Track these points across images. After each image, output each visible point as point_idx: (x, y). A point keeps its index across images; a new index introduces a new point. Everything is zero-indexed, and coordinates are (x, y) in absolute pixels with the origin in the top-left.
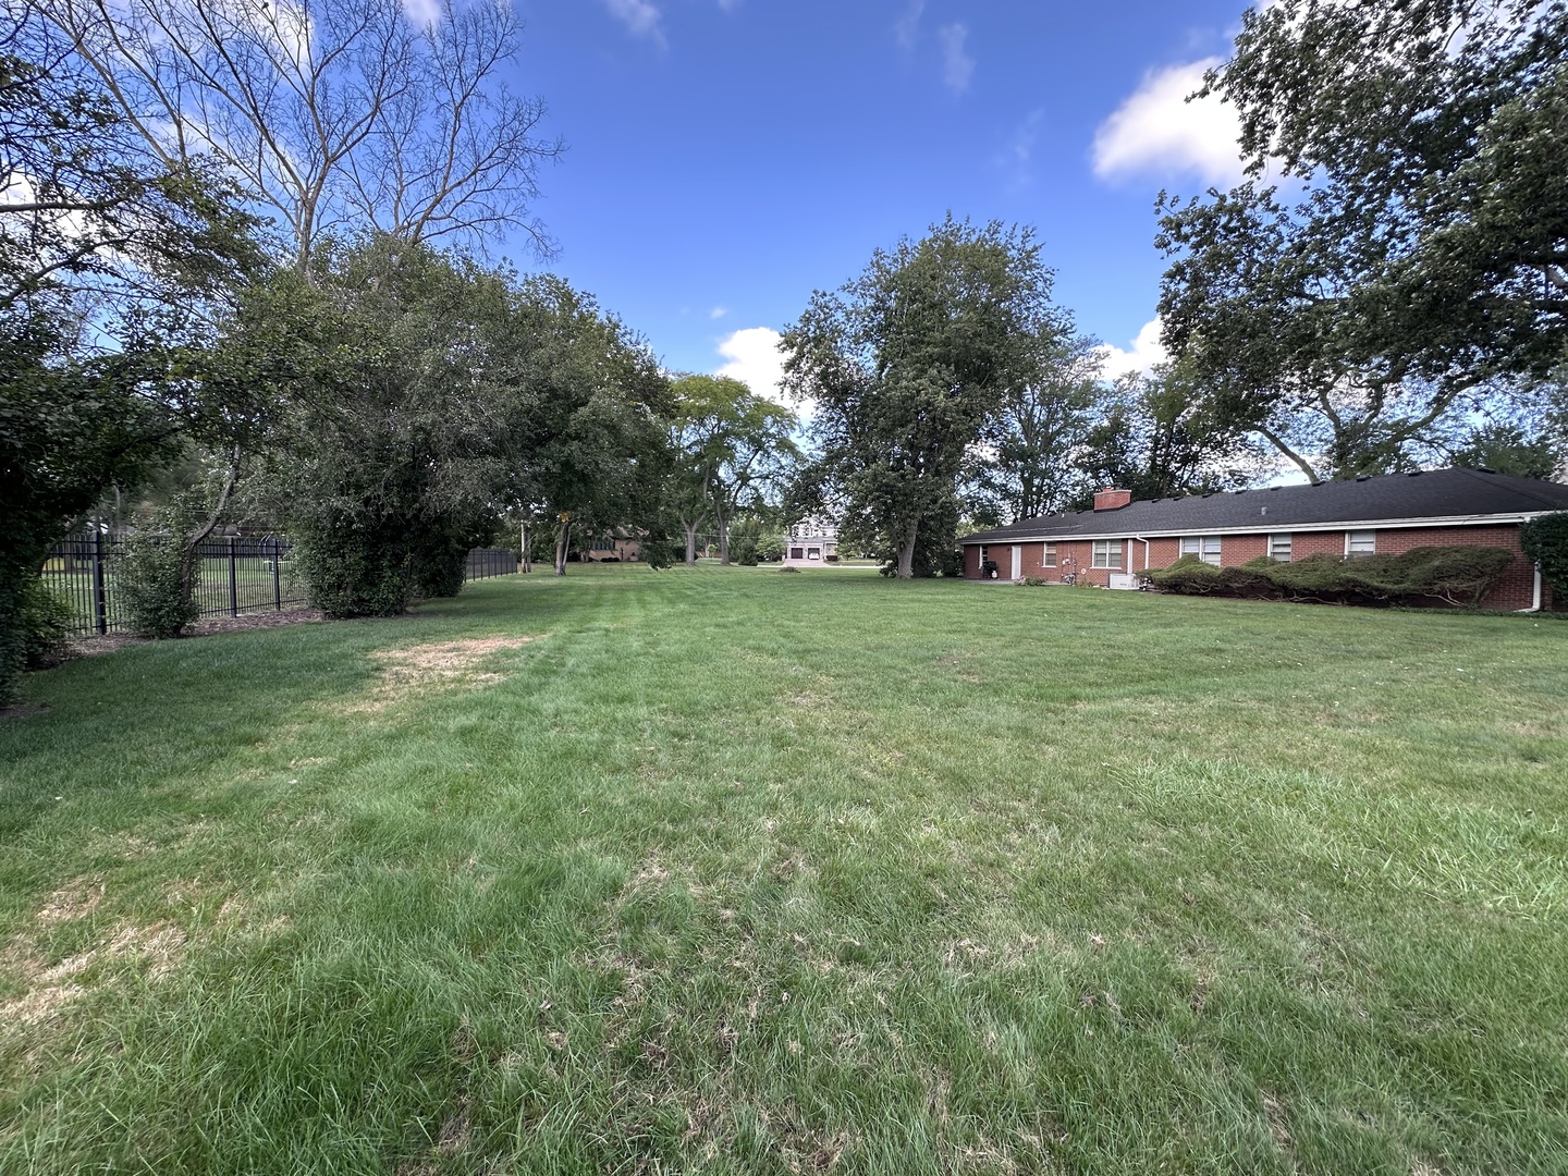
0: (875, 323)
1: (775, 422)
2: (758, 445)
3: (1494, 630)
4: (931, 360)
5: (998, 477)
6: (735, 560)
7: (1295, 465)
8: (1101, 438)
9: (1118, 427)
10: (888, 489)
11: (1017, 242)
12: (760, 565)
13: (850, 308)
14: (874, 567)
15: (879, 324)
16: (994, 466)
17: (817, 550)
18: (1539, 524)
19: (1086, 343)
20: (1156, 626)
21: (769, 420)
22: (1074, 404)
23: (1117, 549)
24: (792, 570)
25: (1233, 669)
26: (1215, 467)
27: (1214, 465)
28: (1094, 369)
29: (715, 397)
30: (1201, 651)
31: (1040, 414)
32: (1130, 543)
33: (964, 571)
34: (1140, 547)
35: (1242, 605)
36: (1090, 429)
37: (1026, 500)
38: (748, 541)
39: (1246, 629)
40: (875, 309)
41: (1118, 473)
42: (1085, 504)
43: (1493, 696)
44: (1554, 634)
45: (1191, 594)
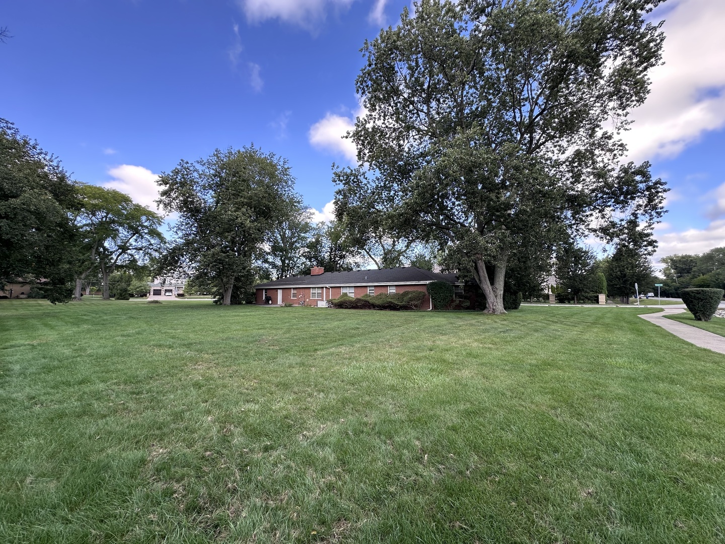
0: (215, 182)
1: (148, 219)
2: (135, 231)
3: (423, 316)
4: (243, 204)
5: (270, 258)
6: (113, 296)
7: (374, 262)
8: (312, 246)
9: (318, 242)
10: (221, 262)
11: (281, 163)
12: (131, 300)
13: (201, 172)
14: (209, 299)
15: (217, 183)
16: (269, 253)
17: (171, 291)
18: (431, 284)
19: (306, 208)
20: (337, 321)
21: (144, 218)
22: (301, 231)
23: (320, 291)
24: (156, 302)
25: (362, 334)
26: (350, 261)
27: (350, 260)
28: (309, 218)
29: (106, 200)
30: (352, 329)
31: (288, 233)
32: (324, 289)
33: (256, 301)
34: (327, 290)
35: (362, 311)
36: (308, 241)
37: (283, 269)
38: (123, 285)
39: (364, 320)
40: (215, 176)
41: (319, 260)
42: (307, 272)
43: (424, 335)
44: (434, 316)
45: (346, 308)
